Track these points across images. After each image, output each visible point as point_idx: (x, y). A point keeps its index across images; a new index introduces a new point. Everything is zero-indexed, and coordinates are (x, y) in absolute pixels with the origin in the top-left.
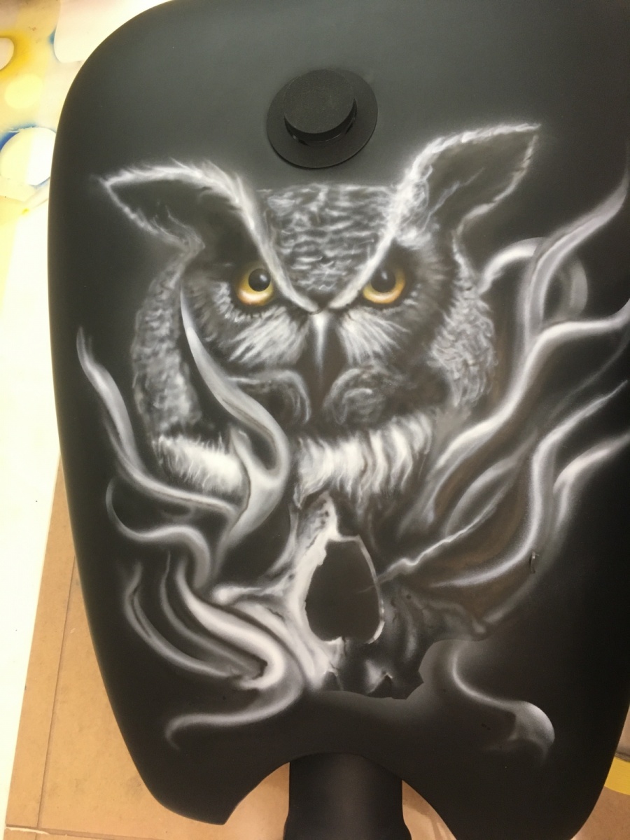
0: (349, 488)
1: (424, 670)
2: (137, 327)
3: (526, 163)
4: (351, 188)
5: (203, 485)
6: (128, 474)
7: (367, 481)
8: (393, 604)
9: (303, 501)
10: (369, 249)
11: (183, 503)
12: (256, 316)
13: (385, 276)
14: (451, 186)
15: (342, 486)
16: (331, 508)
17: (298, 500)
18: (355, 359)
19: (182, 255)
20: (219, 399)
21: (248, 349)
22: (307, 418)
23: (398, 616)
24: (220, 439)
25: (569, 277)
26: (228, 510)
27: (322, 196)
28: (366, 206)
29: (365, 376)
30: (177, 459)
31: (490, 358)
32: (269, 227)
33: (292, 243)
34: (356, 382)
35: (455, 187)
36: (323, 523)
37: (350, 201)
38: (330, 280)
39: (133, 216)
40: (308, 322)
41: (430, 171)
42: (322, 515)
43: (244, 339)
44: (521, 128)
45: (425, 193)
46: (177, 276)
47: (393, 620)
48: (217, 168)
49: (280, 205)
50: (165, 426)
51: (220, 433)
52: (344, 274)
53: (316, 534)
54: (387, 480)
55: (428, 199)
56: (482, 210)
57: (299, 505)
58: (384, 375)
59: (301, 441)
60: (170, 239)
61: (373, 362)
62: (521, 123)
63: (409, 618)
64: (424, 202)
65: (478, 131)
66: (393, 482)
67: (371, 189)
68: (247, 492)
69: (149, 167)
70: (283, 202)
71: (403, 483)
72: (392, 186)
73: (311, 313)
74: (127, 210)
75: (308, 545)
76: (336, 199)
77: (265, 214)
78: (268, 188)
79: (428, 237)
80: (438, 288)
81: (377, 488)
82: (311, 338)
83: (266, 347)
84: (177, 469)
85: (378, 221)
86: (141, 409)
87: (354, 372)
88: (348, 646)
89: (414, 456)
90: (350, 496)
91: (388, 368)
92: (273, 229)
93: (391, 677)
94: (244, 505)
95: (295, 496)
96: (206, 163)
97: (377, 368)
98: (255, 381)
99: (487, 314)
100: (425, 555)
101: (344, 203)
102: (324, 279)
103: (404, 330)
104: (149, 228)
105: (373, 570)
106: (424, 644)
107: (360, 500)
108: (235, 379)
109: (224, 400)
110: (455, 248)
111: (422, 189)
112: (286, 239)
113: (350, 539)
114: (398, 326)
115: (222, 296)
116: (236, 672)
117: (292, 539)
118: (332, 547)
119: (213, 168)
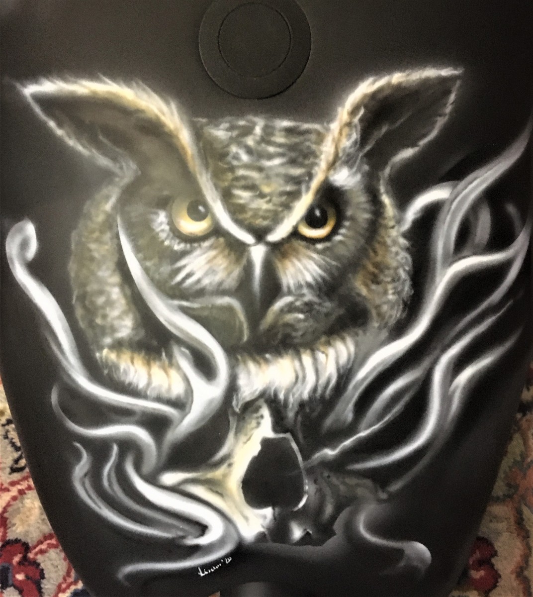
0: (281, 396)
1: (338, 526)
2: (73, 246)
3: (448, 109)
4: (286, 123)
5: (148, 393)
6: (73, 381)
7: (298, 390)
8: (315, 482)
9: (242, 406)
10: (303, 187)
11: (129, 407)
12: (196, 245)
13: (318, 213)
14: (381, 128)
15: (276, 395)
16: (266, 412)
17: (237, 406)
18: (289, 288)
19: (117, 179)
20: (162, 320)
21: (189, 276)
22: (245, 338)
23: (319, 491)
24: (164, 354)
25: (476, 218)
26: (171, 413)
27: (258, 130)
28: (301, 143)
29: (298, 303)
30: (122, 370)
31: (407, 288)
32: (206, 158)
33: (230, 176)
34: (291, 308)
35: (384, 129)
36: (259, 424)
37: (286, 137)
38: (268, 214)
39: (59, 132)
40: (246, 254)
41: (362, 112)
42: (257, 418)
43: (184, 266)
44: (445, 72)
45: (357, 134)
46: (113, 200)
47: (315, 494)
48: (149, 90)
49: (216, 136)
50: (108, 340)
51: (163, 350)
52: (280, 209)
53: (252, 432)
54: (315, 390)
55: (359, 140)
56: (407, 153)
57: (237, 410)
58: (316, 303)
59: (239, 357)
60: (103, 161)
61: (305, 291)
62: (446, 67)
63: (328, 491)
64: (355, 143)
65: (407, 72)
66: (320, 391)
67: (306, 126)
68: (190, 400)
69: (73, 79)
70: (220, 133)
71: (328, 392)
72: (325, 124)
73: (249, 245)
74: (52, 124)
75: (245, 440)
76: (272, 134)
77: (201, 144)
78: (203, 117)
79: (358, 177)
80: (365, 225)
81: (306, 396)
82: (248, 269)
83: (206, 274)
84: (122, 378)
85: (312, 160)
86: (82, 324)
87: (288, 299)
88: (277, 513)
89: (338, 370)
90: (282, 402)
91: (319, 296)
92: (210, 161)
93: (311, 532)
94: (187, 410)
95: (234, 403)
96: (137, 83)
97: (309, 296)
98: (195, 305)
99: (408, 250)
100: (344, 446)
101: (280, 139)
102: (261, 213)
103: (334, 263)
104: (80, 148)
105: (300, 458)
106: (338, 509)
107: (290, 406)
108: (176, 302)
109: (166, 321)
110: (382, 189)
111: (354, 130)
112: (224, 171)
113: (281, 435)
114: (328, 260)
115: (161, 224)
116: (181, 533)
117: (231, 436)
118: (266, 443)
119: (144, 90)
